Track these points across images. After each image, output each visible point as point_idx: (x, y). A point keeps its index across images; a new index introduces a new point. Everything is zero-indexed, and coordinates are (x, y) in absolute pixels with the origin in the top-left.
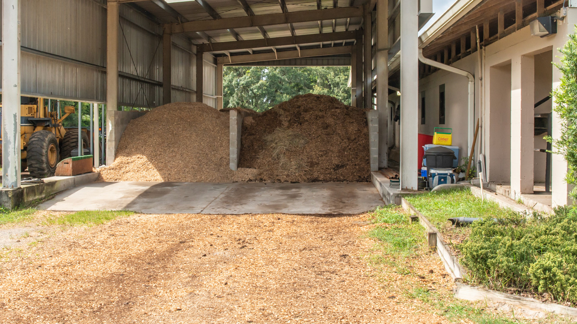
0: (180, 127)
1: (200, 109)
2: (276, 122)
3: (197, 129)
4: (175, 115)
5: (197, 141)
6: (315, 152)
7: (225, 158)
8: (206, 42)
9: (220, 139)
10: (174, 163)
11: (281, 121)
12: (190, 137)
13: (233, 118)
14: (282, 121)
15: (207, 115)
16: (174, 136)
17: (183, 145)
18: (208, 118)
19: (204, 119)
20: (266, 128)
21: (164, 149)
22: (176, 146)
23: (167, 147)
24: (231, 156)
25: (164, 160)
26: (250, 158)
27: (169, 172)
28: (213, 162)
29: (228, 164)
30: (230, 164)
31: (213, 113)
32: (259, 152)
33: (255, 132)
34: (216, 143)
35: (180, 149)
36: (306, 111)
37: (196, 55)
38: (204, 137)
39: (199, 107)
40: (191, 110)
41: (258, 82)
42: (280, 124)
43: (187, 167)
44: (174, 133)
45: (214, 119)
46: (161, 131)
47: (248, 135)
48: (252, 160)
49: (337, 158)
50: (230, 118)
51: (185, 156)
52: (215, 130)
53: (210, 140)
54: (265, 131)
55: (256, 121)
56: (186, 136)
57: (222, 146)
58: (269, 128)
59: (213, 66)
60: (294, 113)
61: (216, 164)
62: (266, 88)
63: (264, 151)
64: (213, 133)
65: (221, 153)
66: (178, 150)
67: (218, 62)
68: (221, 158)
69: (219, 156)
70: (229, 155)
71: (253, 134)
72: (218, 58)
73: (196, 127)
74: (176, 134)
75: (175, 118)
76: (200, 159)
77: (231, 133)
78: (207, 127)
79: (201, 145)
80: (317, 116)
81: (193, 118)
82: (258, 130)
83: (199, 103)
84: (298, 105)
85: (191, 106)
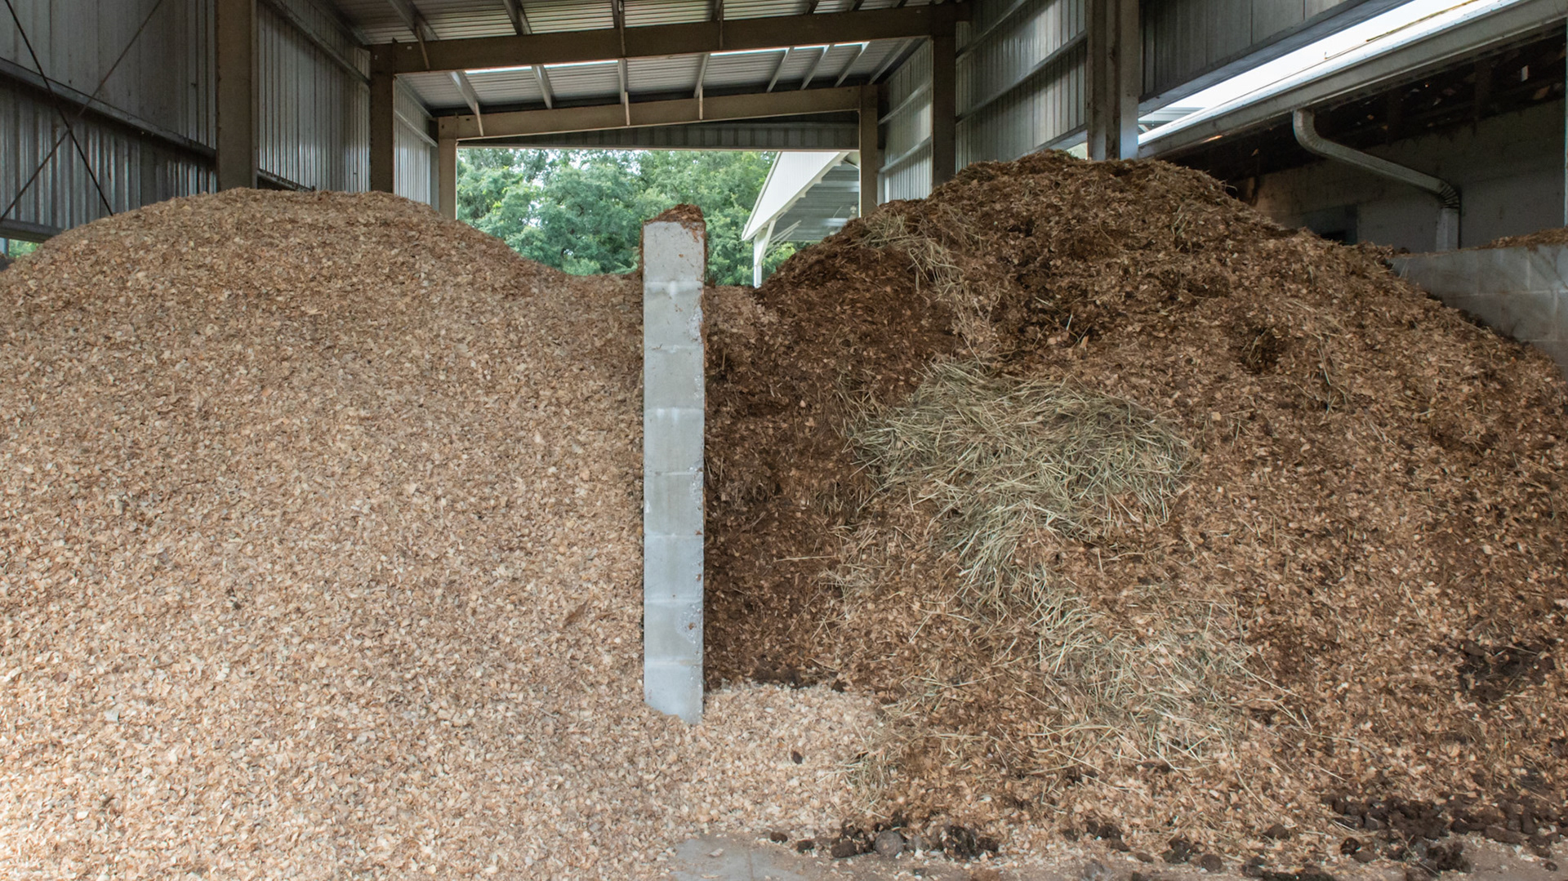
0: (242, 359)
1: (394, 232)
2: (917, 318)
3: (368, 375)
4: (211, 269)
5: (367, 470)
6: (1266, 541)
7: (606, 615)
8: (405, 36)
9: (548, 453)
10: (160, 686)
11: (943, 316)
12: (319, 436)
13: (673, 288)
14: (951, 316)
15: (439, 275)
16: (187, 429)
17: (257, 507)
18: (450, 292)
19: (423, 300)
20: (860, 362)
21: (94, 547)
22: (196, 514)
23: (119, 521)
24: (657, 599)
25: (78, 651)
26: (776, 587)
27: (110, 782)
28: (510, 655)
29: (630, 664)
30: (649, 663)
31: (481, 262)
32: (832, 541)
33: (789, 389)
34: (520, 485)
35: (230, 546)
36: (1081, 249)
37: (370, 83)
38: (424, 435)
39: (386, 224)
40: (331, 237)
41: (519, 231)
42: (948, 339)
43: (277, 724)
44: (195, 403)
45: (492, 300)
46: (92, 387)
47: (737, 416)
48: (795, 609)
49: (1432, 589)
50: (651, 283)
51: (267, 606)
52: (507, 384)
53: (472, 464)
54: (856, 384)
55: (782, 313)
56: (280, 430)
57: (572, 508)
58: (877, 365)
59: (426, 144)
60: (1006, 260)
61: (536, 679)
62: (539, 244)
63: (868, 531)
64: (491, 401)
65: (568, 573)
66: (210, 551)
67: (442, 132)
68: (571, 619)
69: (552, 601)
70: (639, 583)
71: (774, 408)
72: (441, 120)
73: (362, 354)
74: (206, 416)
75: (209, 288)
76: (396, 636)
77: (655, 413)
78: (449, 360)
79: (405, 506)
80: (1169, 284)
81: (343, 294)
82: (804, 377)
83: (381, 195)
84: (1016, 216)
85: (332, 214)
